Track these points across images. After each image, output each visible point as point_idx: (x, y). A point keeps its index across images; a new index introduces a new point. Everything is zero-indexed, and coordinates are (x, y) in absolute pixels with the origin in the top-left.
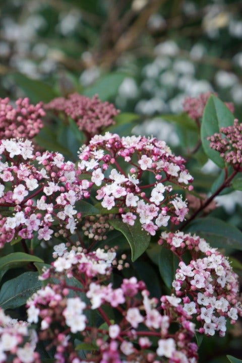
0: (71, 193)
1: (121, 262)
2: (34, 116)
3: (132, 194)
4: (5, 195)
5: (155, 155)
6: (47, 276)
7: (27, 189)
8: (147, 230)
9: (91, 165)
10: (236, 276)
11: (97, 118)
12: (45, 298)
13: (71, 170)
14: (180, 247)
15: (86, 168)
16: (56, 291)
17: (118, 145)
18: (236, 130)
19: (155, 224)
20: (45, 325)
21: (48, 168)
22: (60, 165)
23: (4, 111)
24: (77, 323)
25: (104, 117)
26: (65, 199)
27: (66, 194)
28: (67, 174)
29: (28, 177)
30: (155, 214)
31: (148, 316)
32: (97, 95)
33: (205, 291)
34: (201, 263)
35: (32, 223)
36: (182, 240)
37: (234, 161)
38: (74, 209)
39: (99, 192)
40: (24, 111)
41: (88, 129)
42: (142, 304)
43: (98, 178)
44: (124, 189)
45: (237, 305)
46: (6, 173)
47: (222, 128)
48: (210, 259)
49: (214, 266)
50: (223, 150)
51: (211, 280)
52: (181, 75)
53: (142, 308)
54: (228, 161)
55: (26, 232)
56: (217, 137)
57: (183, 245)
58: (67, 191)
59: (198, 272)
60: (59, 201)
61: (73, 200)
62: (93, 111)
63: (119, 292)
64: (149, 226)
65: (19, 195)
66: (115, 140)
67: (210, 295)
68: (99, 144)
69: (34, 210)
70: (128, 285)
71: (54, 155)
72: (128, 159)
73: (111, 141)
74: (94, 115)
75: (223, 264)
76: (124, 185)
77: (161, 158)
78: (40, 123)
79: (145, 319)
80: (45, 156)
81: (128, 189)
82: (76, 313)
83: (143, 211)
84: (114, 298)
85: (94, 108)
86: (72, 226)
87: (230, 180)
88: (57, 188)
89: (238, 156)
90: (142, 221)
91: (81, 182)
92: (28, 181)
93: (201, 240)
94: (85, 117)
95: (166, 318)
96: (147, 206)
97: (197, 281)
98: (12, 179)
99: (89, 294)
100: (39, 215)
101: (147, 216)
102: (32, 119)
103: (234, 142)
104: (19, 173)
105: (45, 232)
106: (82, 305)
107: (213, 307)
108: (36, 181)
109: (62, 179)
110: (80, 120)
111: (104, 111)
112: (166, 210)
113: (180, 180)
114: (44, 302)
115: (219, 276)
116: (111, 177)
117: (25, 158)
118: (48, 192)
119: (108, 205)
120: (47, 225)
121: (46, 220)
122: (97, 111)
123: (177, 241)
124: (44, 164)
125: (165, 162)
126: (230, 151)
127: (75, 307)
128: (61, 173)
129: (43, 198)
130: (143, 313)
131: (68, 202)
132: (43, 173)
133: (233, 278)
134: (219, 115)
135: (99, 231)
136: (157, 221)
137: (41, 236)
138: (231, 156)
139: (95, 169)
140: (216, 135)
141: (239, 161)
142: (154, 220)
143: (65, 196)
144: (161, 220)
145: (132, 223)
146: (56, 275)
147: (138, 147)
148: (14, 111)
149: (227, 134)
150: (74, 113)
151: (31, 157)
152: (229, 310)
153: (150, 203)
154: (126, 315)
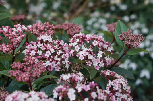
0: (67, 54)
1: (86, 81)
2: (51, 29)
3: (90, 54)
4: (42, 55)
5: (99, 40)
6: (60, 82)
7: (50, 52)
8: (96, 68)
9: (74, 44)
10: (130, 87)
11: (74, 30)
12: (60, 89)
13: (67, 46)
14: (108, 75)
15: (72, 45)
16: (64, 87)
17: (84, 37)
18: (128, 33)
19: (99, 66)
20: (60, 98)
21: (58, 45)
22: (62, 44)
23: (40, 27)
24: (72, 97)
25: (77, 30)
26: (65, 56)
27: (65, 54)
28: (65, 48)
29: (51, 48)
30: (99, 62)
31: (99, 95)
32: (74, 22)
33: (118, 91)
34: (117, 81)
35: (53, 65)
36: (109, 73)
37: (128, 44)
38: (68, 60)
39: (78, 54)
40: (47, 27)
41: (71, 34)
42: (97, 91)
43: (77, 49)
44: (87, 52)
45: (130, 98)
46: (42, 46)
47: (123, 32)
48: (120, 80)
49: (121, 82)
50: (123, 40)
51: (121, 87)
52: (101, 24)
53: (97, 92)
54: (126, 44)
55: (50, 68)
56: (121, 35)
57: (110, 74)
58: (66, 54)
59: (116, 84)
60: (63, 57)
61: (68, 57)
62: (73, 28)
63: (88, 86)
64: (97, 67)
65: (47, 54)
66: (83, 36)
67: (120, 93)
68: (77, 37)
69: (53, 60)
70: (91, 84)
71: (60, 41)
72: (88, 42)
73: (81, 36)
74: (73, 29)
75: (125, 82)
76: (87, 51)
77: (101, 42)
78: (53, 31)
79: (98, 96)
80: (57, 41)
81: (89, 53)
82: (72, 94)
83: (94, 61)
84: (86, 88)
85: (73, 26)
86: (67, 67)
87: (126, 52)
88: (62, 52)
89: (129, 42)
90: (94, 65)
91: (71, 50)
92: (51, 49)
93: (116, 73)
94: (69, 30)
95: (106, 96)
96: (96, 59)
97: (116, 87)
98: (45, 49)
99: (76, 88)
100: (55, 62)
101: (96, 63)
102: (50, 30)
103: (127, 37)
104: (47, 46)
105: (57, 68)
106: (74, 91)
107: (121, 97)
108: (54, 49)
109: (64, 49)
110: (68, 31)
111: (77, 28)
112: (103, 61)
113: (108, 50)
114: (60, 90)
115: (123, 86)
116: (82, 48)
117: (49, 41)
118: (59, 54)
119: (81, 58)
120: (58, 66)
121: (58, 64)
122: (74, 27)
123: (108, 73)
124: (56, 44)
125: (102, 43)
126: (126, 40)
127: (71, 92)
128: (63, 47)
129: (57, 56)
130: (97, 94)
131: (66, 58)
132: (56, 47)
133: (129, 88)
134: (122, 28)
135: (77, 69)
136: (100, 65)
137: (56, 70)
138: (127, 42)
139: (76, 45)
140: (121, 34)
141: (130, 44)
142: (98, 64)
143: (65, 55)
144: (101, 64)
145: (90, 65)
146: (64, 82)
147: (92, 37)
148: (43, 27)
149: (125, 34)
150: (65, 28)
151: (52, 41)
152: (127, 99)
153: (97, 58)
154: (91, 94)
